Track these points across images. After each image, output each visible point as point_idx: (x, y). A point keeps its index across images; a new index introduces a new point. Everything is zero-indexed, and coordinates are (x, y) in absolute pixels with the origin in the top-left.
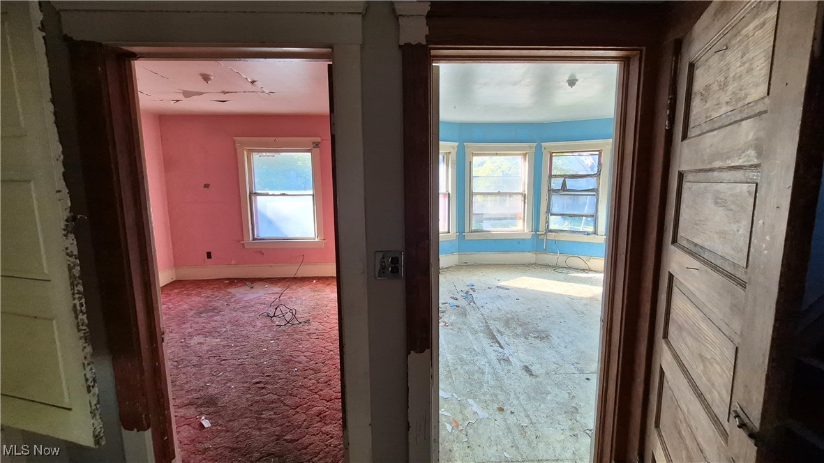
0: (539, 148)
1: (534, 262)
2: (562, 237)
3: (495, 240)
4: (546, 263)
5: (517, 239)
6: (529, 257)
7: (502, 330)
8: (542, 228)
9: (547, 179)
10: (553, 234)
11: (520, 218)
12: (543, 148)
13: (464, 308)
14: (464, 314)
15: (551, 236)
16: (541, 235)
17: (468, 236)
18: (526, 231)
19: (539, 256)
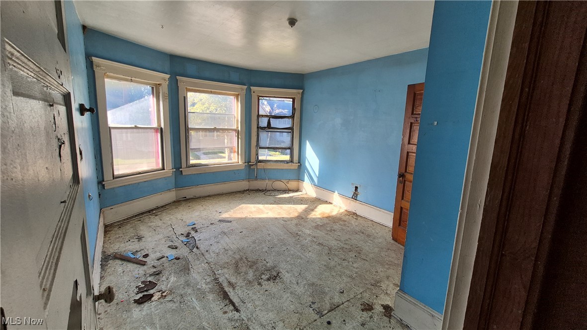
0: (249, 91)
1: (247, 188)
2: (269, 166)
3: (213, 173)
4: (256, 188)
5: (233, 170)
6: (244, 185)
7: (233, 280)
8: (253, 160)
9: (256, 118)
10: (263, 164)
11: (235, 152)
12: (252, 92)
13: (186, 259)
14: (186, 269)
15: (260, 165)
16: (253, 165)
17: (186, 172)
18: (240, 163)
19: (251, 182)
